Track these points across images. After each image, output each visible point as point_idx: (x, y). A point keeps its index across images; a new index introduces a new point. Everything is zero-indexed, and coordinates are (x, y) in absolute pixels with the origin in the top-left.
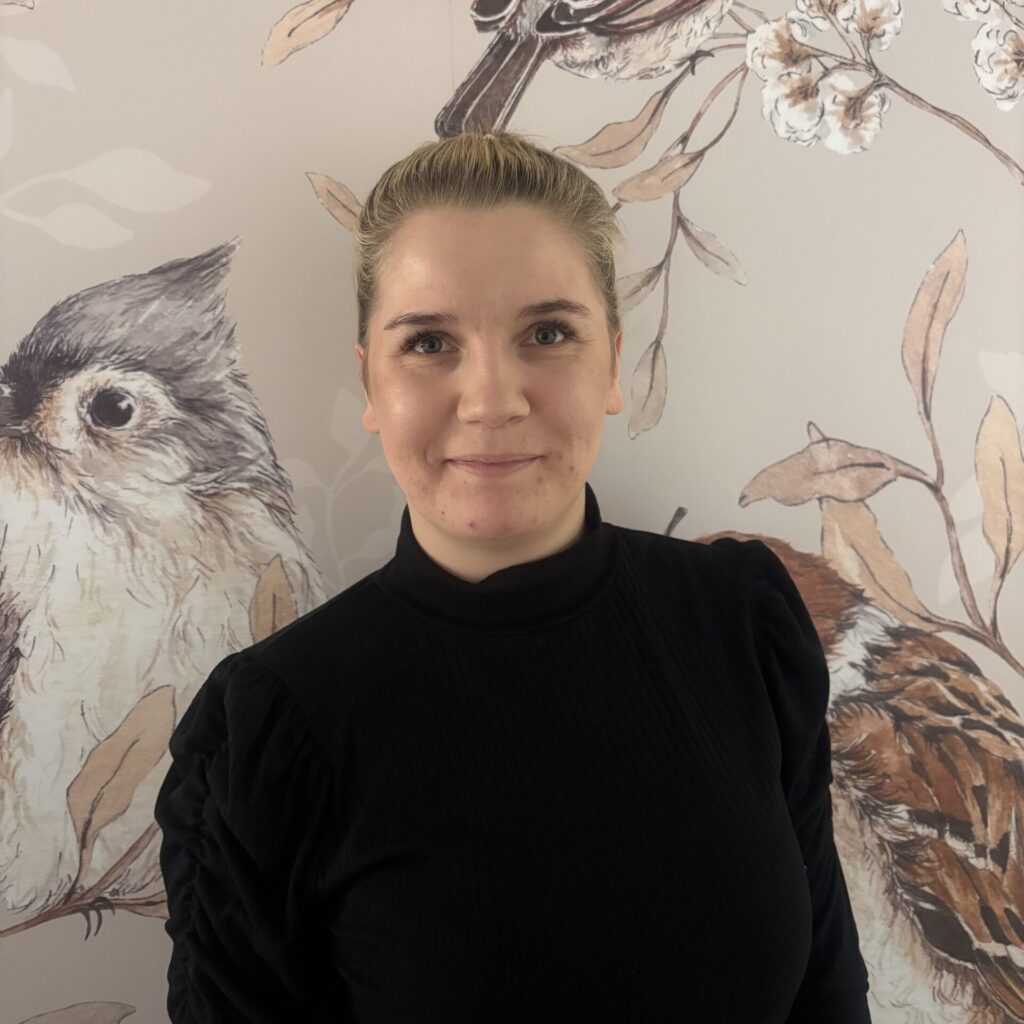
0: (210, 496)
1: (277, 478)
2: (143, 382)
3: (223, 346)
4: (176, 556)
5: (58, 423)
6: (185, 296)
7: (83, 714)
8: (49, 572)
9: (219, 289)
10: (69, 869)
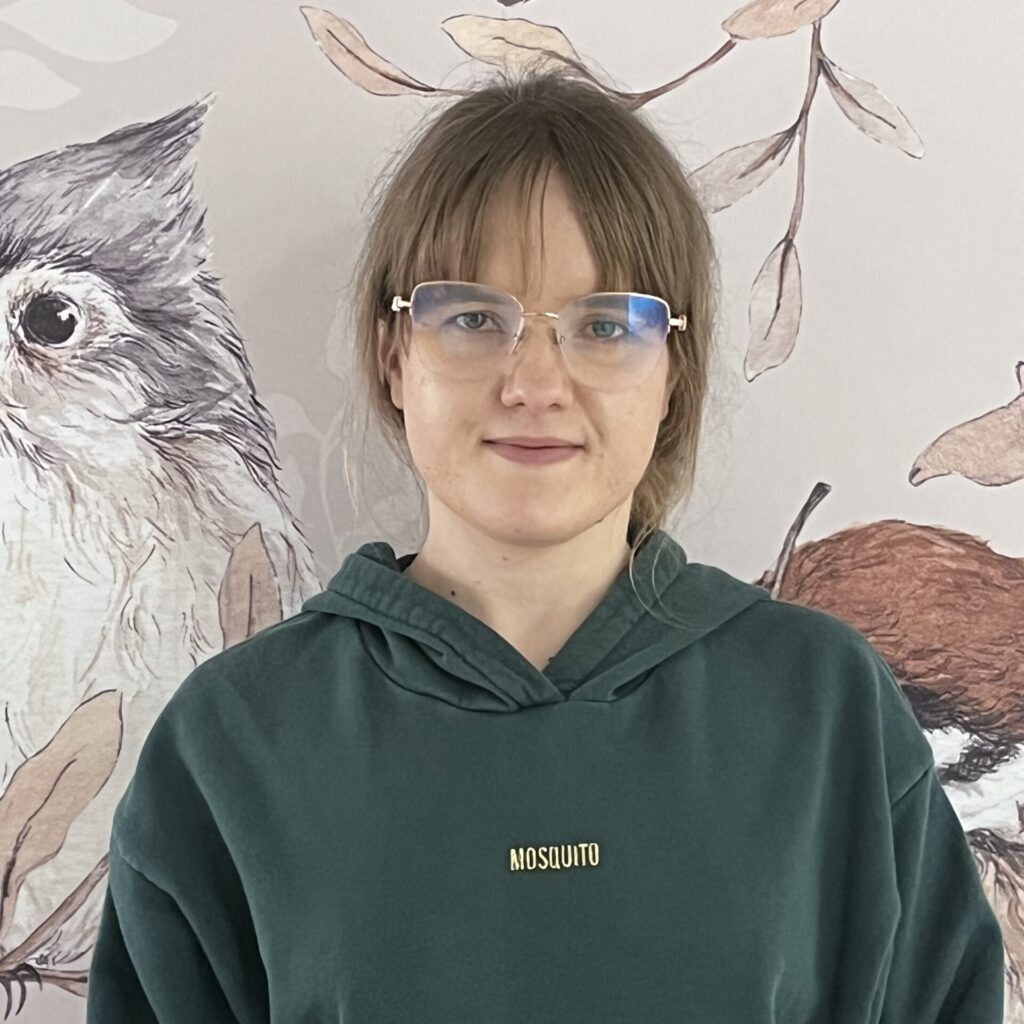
0: (170, 440)
1: (256, 420)
3: (189, 240)
4: (128, 518)
6: (143, 173)
9: (184, 165)
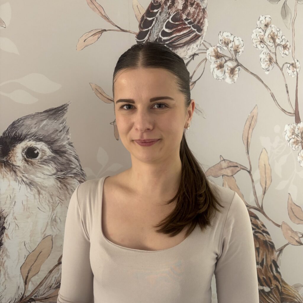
0: (62, 179)
1: (82, 173)
2: (42, 145)
3: (65, 134)
4: (52, 197)
7: (25, 245)
9: (64, 117)
10: (21, 291)
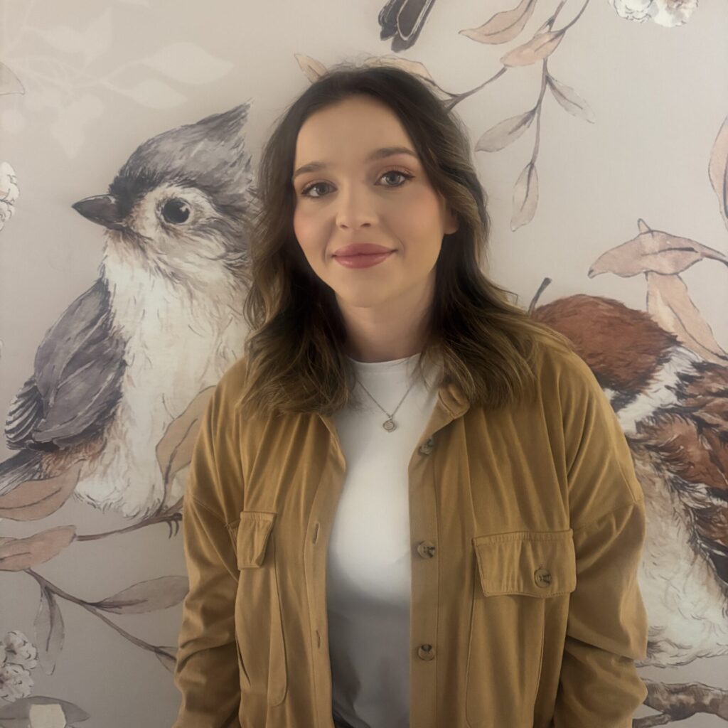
2: (195, 195)
3: (244, 170)
5: (144, 220)
6: (219, 138)
8: (141, 314)
